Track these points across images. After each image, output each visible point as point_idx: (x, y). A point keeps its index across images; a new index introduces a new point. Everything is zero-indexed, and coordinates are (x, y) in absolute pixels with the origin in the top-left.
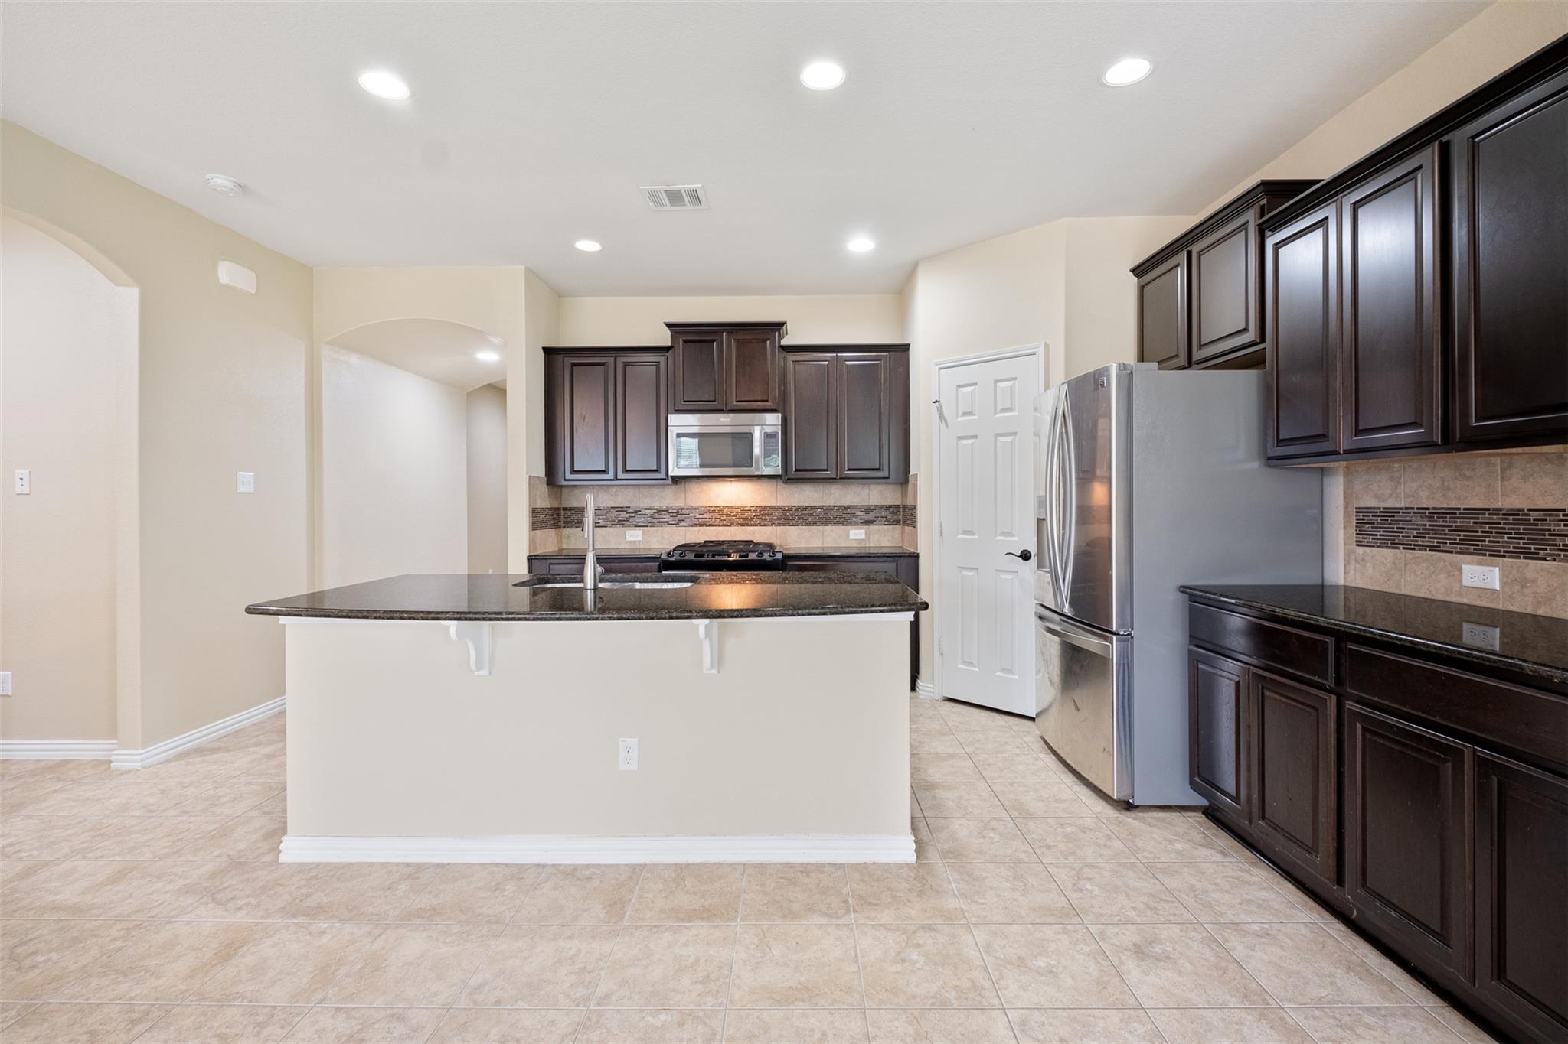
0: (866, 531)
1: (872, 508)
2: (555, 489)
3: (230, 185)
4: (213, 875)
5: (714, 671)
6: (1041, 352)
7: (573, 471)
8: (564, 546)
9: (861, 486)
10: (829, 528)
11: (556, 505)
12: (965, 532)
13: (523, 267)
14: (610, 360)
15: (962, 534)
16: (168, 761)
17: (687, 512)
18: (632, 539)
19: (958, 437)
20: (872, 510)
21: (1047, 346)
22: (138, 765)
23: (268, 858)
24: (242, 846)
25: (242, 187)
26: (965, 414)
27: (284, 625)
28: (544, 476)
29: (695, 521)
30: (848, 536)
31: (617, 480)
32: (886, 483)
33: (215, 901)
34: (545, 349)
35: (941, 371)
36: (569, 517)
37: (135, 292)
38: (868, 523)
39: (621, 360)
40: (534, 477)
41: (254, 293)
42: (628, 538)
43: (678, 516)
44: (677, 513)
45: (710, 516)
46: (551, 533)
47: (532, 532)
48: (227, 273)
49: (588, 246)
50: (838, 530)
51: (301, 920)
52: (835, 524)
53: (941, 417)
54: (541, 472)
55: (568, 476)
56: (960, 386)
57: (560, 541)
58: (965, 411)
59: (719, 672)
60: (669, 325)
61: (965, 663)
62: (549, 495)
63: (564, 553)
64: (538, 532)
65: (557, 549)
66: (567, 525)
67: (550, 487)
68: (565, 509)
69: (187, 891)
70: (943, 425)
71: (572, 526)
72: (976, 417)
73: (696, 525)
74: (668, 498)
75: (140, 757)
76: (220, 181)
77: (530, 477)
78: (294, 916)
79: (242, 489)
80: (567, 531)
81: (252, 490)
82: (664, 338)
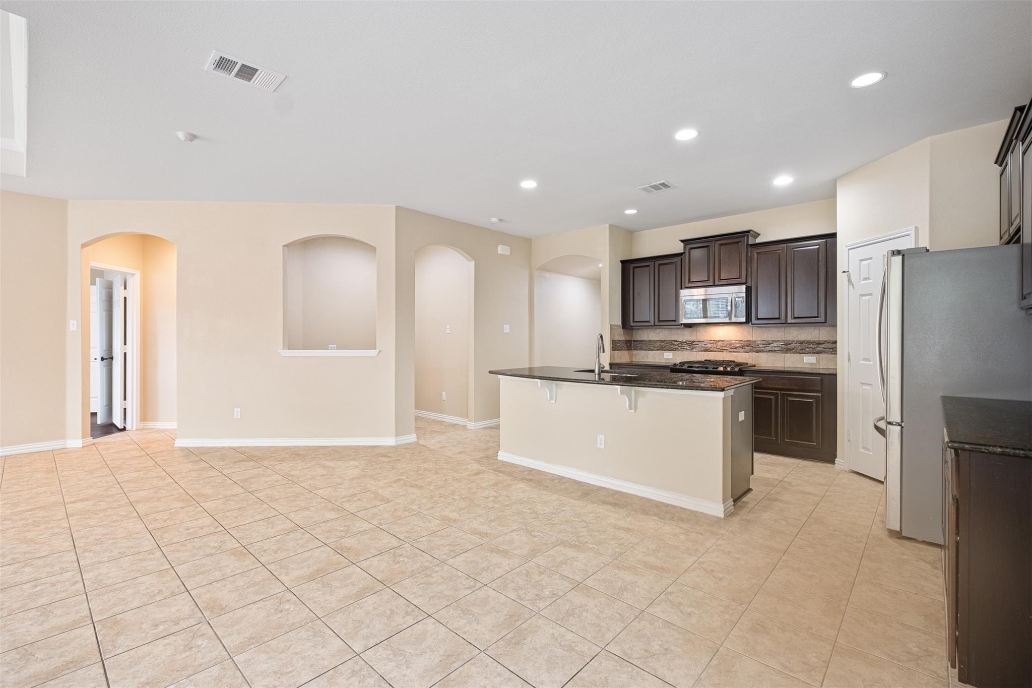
0: (816, 358)
1: (821, 342)
2: (628, 331)
3: (497, 221)
4: (480, 458)
5: (632, 411)
6: (913, 233)
7: (634, 322)
8: (634, 360)
9: (813, 328)
10: (788, 355)
11: (629, 338)
12: (864, 359)
13: (608, 225)
14: (652, 264)
15: (863, 360)
16: (480, 429)
17: (697, 343)
18: (667, 358)
19: (860, 295)
20: (821, 344)
21: (917, 229)
22: (473, 428)
23: (495, 458)
24: (490, 453)
25: (500, 220)
26: (865, 279)
27: (499, 379)
28: (621, 324)
29: (702, 349)
30: (803, 360)
31: (655, 326)
32: (824, 326)
33: (479, 463)
34: (621, 261)
35: (850, 251)
36: (636, 345)
37: (473, 262)
38: (818, 352)
39: (657, 263)
40: (614, 325)
41: (509, 254)
42: (665, 357)
43: (692, 345)
44: (691, 343)
45: (710, 346)
46: (625, 353)
47: (612, 352)
48: (502, 250)
49: (631, 212)
50: (796, 356)
51: (497, 473)
52: (793, 353)
53: (849, 281)
54: (619, 322)
55: (632, 324)
56: (862, 260)
57: (631, 357)
58: (865, 277)
59: (635, 412)
60: (682, 241)
61: (864, 448)
62: (624, 334)
63: (634, 363)
64: (616, 352)
65: (629, 361)
66: (636, 349)
67: (624, 330)
68: (634, 341)
69: (473, 459)
70: (851, 287)
71: (637, 350)
72: (871, 281)
73: (702, 351)
74: (686, 336)
75: (473, 425)
76: (494, 220)
77: (611, 325)
78: (495, 471)
79: (505, 331)
80: (635, 352)
81: (509, 332)
82: (679, 248)
